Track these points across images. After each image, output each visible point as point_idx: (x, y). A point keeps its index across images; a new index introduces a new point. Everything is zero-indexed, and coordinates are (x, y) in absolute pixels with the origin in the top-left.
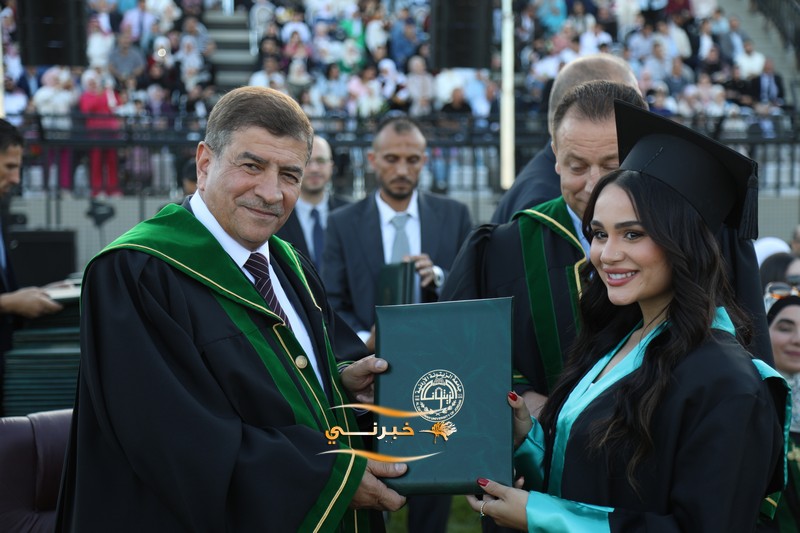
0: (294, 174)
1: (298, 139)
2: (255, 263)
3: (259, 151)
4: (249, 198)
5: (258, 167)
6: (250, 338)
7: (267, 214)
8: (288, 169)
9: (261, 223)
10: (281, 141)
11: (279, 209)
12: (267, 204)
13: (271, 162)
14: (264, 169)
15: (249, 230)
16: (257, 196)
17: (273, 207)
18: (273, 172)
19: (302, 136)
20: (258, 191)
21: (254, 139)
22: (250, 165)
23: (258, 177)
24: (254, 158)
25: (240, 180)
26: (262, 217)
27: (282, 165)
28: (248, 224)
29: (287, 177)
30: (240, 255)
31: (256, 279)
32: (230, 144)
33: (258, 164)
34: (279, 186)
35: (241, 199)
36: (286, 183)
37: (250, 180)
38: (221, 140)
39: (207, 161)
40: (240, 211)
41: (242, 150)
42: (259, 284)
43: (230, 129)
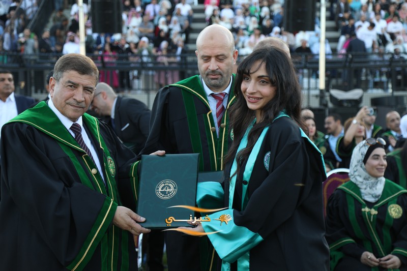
0: (90, 90)
1: (91, 75)
2: (75, 128)
3: (75, 80)
4: (71, 101)
5: (75, 87)
6: (72, 159)
8: (87, 88)
9: (76, 111)
10: (84, 77)
11: (83, 104)
12: (79, 102)
13: (80, 85)
14: (77, 88)
15: (71, 114)
16: (74, 99)
17: (81, 104)
18: (81, 89)
19: (93, 74)
20: (74, 97)
21: (73, 75)
22: (71, 86)
23: (75, 91)
24: (72, 83)
25: (67, 93)
26: (76, 108)
27: (85, 86)
28: (70, 110)
29: (86, 91)
30: (68, 124)
31: (75, 134)
32: (63, 77)
33: (74, 86)
34: (83, 95)
35: (68, 101)
36: (86, 93)
37: (72, 92)
38: (59, 76)
39: (54, 85)
40: (67, 106)
41: (67, 80)
42: (76, 136)
43: (63, 71)
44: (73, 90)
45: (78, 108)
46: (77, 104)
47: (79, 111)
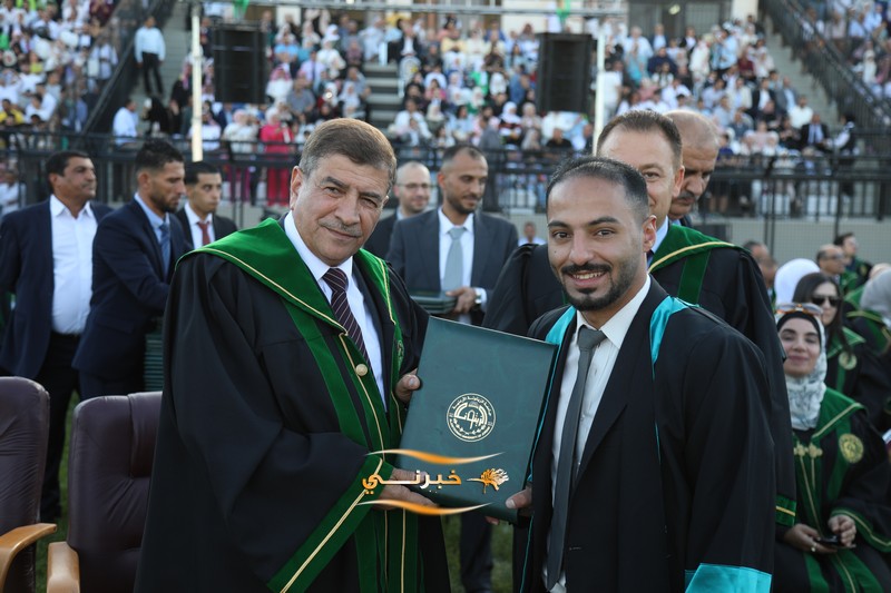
0: (373, 199)
1: (377, 168)
2: (334, 277)
3: (341, 177)
4: (330, 220)
5: (339, 191)
6: (310, 344)
7: (344, 234)
8: (367, 194)
9: (338, 243)
10: (361, 169)
11: (357, 230)
12: (345, 225)
13: (352, 187)
14: (344, 193)
15: (330, 248)
16: (337, 217)
18: (353, 197)
19: (383, 166)
20: (337, 213)
21: (338, 165)
22: (332, 189)
23: (339, 200)
24: (336, 183)
25: (324, 202)
26: (340, 238)
27: (362, 191)
28: (328, 243)
29: (365, 202)
32: (317, 168)
33: (339, 188)
34: (357, 208)
35: (323, 221)
36: (365, 207)
37: (333, 203)
38: (310, 165)
39: (299, 184)
40: (321, 230)
41: (325, 175)
42: (334, 297)
43: (318, 156)
44: (336, 198)
45: (344, 238)
46: (342, 228)
47: (345, 245)
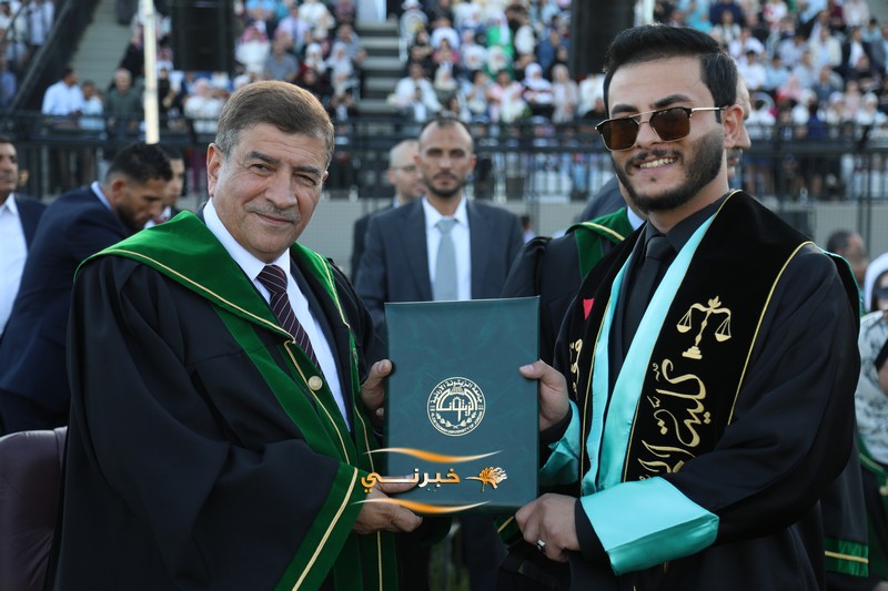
0: (310, 175)
1: (314, 136)
2: (271, 277)
3: (268, 150)
4: (259, 204)
5: (269, 168)
6: (252, 356)
7: (278, 220)
8: (303, 169)
10: (293, 139)
11: (294, 215)
12: (278, 208)
13: (282, 161)
14: (275, 170)
15: (262, 238)
16: (268, 200)
17: (285, 212)
18: (285, 173)
19: (318, 133)
20: (268, 195)
21: (262, 137)
22: (260, 166)
23: (269, 179)
24: (264, 158)
25: (249, 183)
27: (296, 165)
28: (259, 231)
29: (302, 179)
30: (252, 267)
31: (272, 294)
32: (238, 143)
33: (268, 165)
34: (291, 188)
35: (251, 205)
36: (302, 185)
37: (261, 183)
38: (230, 140)
41: (250, 149)
42: (274, 299)
44: (265, 177)
46: (275, 212)
